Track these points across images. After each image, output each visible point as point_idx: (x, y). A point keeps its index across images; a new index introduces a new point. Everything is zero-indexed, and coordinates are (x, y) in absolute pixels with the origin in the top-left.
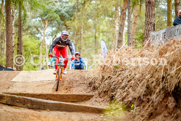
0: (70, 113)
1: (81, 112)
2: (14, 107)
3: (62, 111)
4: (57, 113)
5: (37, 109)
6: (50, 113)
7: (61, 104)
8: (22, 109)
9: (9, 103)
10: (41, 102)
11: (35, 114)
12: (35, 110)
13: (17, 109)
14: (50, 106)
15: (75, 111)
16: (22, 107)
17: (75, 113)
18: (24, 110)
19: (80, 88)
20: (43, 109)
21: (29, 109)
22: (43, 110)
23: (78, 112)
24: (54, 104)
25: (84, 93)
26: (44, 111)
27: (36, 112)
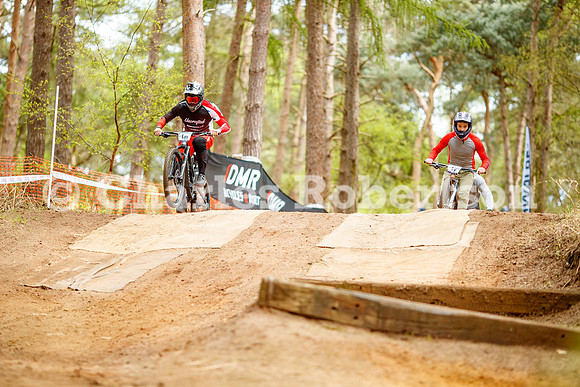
0: (504, 349)
1: (539, 348)
2: (325, 323)
3: (477, 340)
4: (462, 347)
5: (397, 333)
6: (438, 347)
7: (474, 318)
8: (351, 330)
9: (309, 312)
10: (410, 311)
11: (389, 347)
12: (390, 336)
13: (333, 329)
14: (439, 325)
15: (520, 344)
16: (349, 325)
17: (521, 349)
18: (355, 333)
19: (538, 272)
20: (417, 331)
21: (372, 331)
22: (417, 335)
23: (530, 345)
24: (452, 317)
25: (551, 287)
26: (419, 339)
27: (394, 342)
